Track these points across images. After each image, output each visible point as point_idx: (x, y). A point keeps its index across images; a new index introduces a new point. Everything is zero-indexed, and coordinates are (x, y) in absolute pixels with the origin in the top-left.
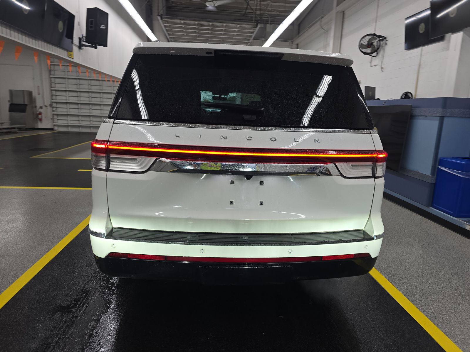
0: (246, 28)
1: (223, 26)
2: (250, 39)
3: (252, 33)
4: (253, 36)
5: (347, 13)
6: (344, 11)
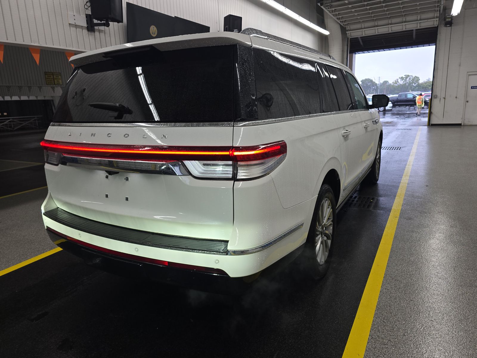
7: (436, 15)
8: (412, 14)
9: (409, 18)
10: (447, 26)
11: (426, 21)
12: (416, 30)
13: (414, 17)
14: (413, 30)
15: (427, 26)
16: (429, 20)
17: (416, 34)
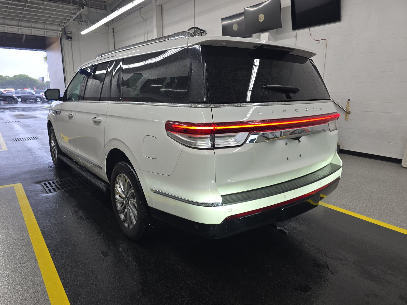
0: (69, 9)
1: (43, 4)
2: (69, 20)
3: (74, 14)
4: (75, 17)
5: (165, 7)
6: (162, 5)
7: (59, 29)
8: (42, 23)
9: (37, 25)
10: (69, 39)
11: (52, 31)
12: (26, 35)
13: (41, 26)
14: (23, 35)
15: (51, 36)
16: (54, 32)
17: (25, 39)
